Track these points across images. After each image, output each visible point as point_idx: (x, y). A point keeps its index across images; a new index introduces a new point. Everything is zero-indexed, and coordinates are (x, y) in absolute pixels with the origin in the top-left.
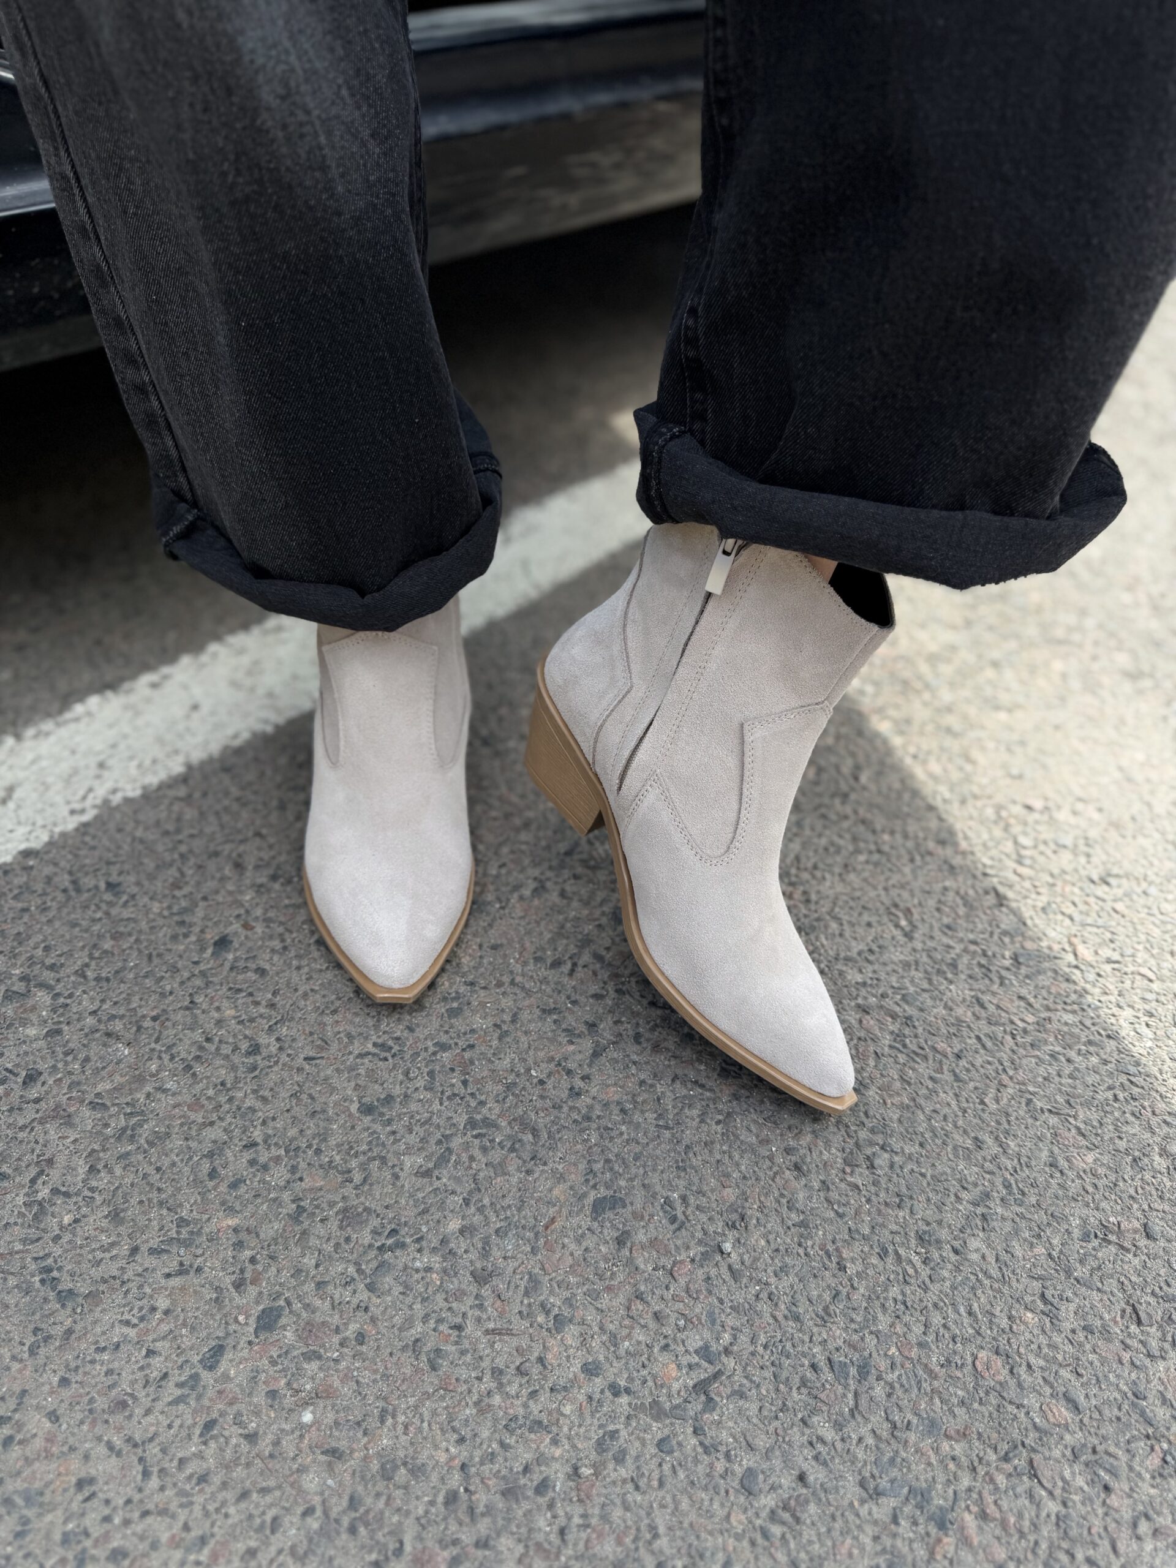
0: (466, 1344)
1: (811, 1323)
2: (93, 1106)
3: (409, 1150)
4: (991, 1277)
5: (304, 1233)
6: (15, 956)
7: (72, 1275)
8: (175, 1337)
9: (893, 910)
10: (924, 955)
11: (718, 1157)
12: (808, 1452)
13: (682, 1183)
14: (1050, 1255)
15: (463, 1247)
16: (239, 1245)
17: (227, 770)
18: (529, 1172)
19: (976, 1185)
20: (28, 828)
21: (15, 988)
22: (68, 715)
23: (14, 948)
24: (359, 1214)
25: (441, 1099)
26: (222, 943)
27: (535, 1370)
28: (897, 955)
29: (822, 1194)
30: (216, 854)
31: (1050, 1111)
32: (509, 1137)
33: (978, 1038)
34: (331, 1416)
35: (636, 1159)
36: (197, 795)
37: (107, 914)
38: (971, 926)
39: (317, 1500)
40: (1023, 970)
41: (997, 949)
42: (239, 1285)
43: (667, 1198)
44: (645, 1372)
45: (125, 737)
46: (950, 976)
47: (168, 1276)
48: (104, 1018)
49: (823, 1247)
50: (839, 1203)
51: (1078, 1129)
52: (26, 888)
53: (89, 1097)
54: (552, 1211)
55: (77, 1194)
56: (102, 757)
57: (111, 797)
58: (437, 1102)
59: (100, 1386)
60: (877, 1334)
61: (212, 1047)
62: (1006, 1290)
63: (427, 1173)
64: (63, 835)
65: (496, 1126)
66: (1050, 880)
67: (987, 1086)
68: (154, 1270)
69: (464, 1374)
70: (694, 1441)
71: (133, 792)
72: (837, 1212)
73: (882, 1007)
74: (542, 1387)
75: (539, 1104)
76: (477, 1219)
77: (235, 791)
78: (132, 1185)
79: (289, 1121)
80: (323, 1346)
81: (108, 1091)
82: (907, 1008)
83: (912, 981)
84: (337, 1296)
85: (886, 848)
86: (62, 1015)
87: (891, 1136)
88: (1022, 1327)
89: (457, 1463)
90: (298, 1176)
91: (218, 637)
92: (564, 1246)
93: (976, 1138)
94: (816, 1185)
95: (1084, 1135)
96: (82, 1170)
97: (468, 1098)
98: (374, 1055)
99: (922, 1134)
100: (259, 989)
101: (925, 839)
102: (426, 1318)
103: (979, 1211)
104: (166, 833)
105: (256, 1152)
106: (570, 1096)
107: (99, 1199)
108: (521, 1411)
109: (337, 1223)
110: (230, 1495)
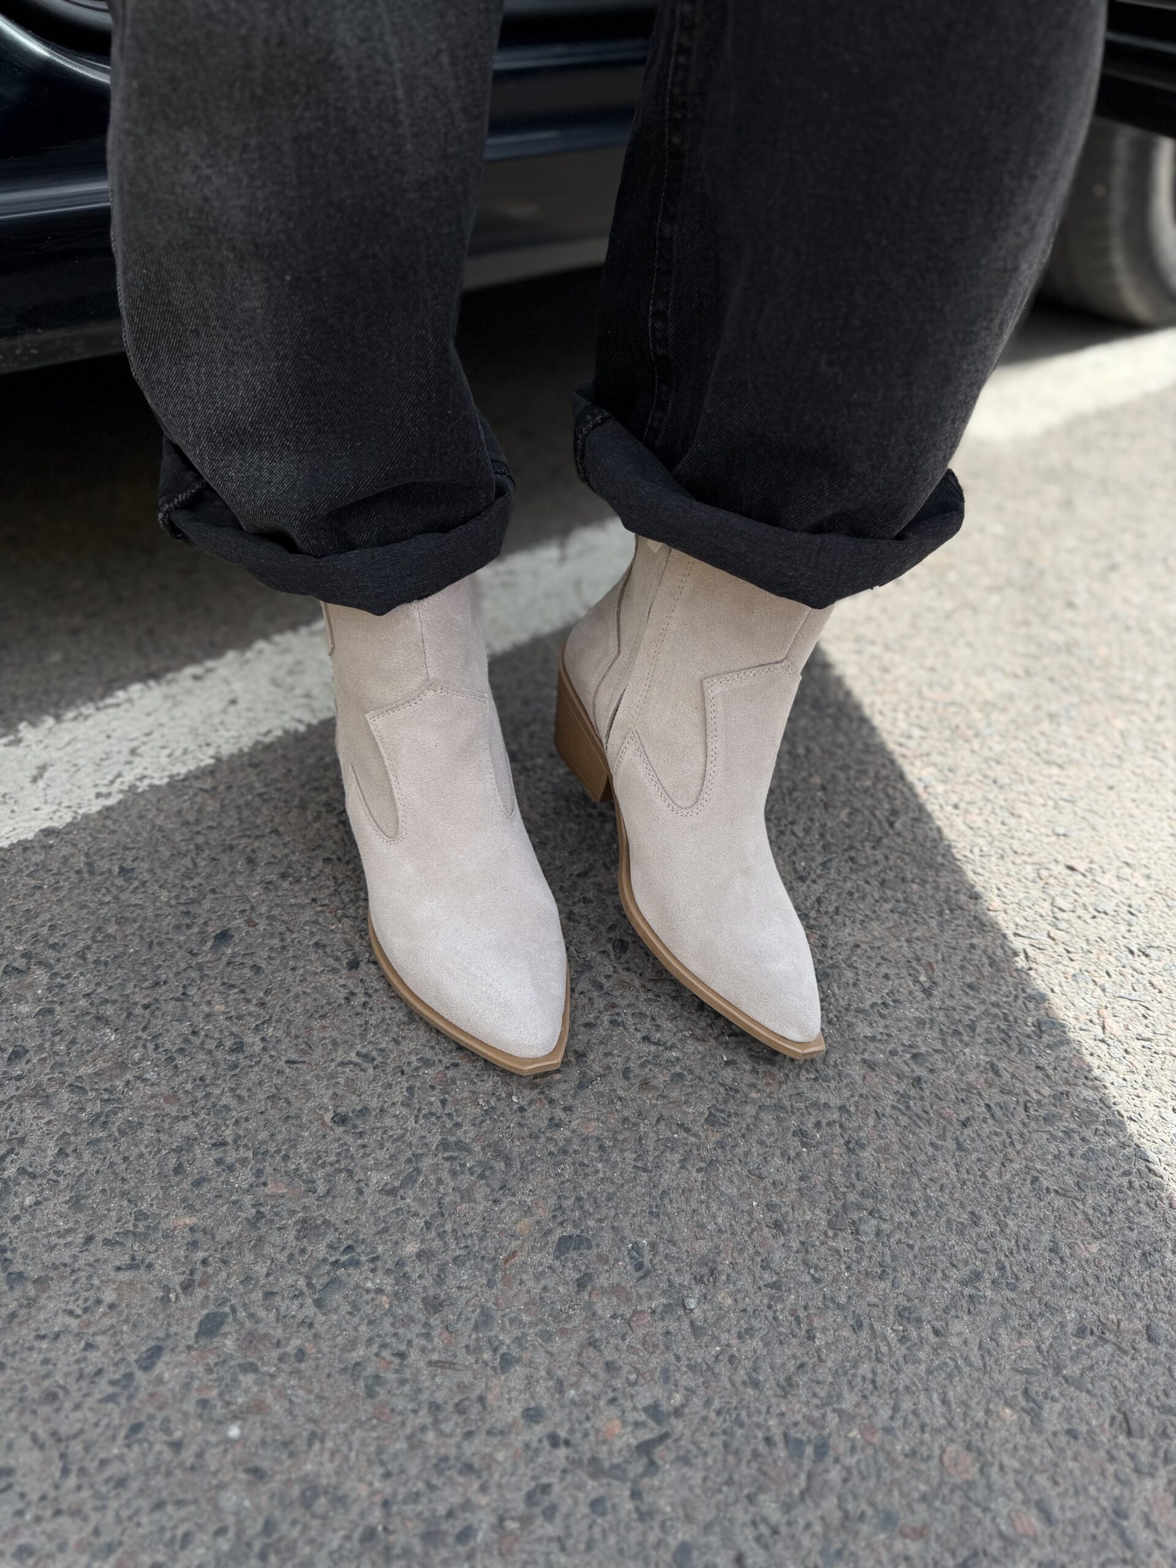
0: (407, 1374)
1: (770, 1393)
2: (73, 1088)
3: (378, 1164)
4: (970, 1365)
5: (260, 1240)
6: (20, 932)
7: (25, 1257)
8: (115, 1334)
9: (914, 964)
10: (941, 1013)
11: (694, 1205)
12: (749, 1532)
13: (653, 1229)
14: (1038, 1348)
15: (419, 1270)
16: (194, 1245)
17: (253, 765)
18: (495, 1202)
19: (966, 1263)
20: (55, 808)
21: (16, 965)
22: (109, 701)
23: (21, 924)
24: (317, 1227)
25: (417, 1117)
26: (223, 937)
27: (476, 1408)
28: (912, 1012)
29: (800, 1256)
30: (231, 848)
31: (1057, 1192)
32: (480, 1163)
33: (988, 1106)
34: (258, 1434)
35: (609, 1199)
36: (222, 788)
37: (116, 898)
38: (995, 987)
39: (230, 1520)
40: (1046, 1038)
41: (1019, 1014)
42: (187, 1287)
43: (636, 1244)
44: (588, 1425)
45: (161, 725)
46: (966, 1038)
47: (119, 1269)
48: (97, 1001)
49: (793, 1312)
50: (816, 1268)
51: (1085, 1214)
52: (43, 866)
53: (70, 1080)
54: (514, 1244)
55: (43, 1176)
56: (135, 744)
57: (138, 783)
58: (412, 1119)
59: (34, 1375)
60: (840, 1412)
61: (197, 1041)
62: (986, 1381)
63: (391, 1192)
64: (86, 816)
65: (469, 1151)
66: (1086, 947)
67: (991, 1159)
68: (106, 1261)
69: (400, 1404)
70: (629, 1506)
71: (160, 780)
72: (813, 1277)
73: (888, 1064)
74: (478, 1428)
75: (516, 1131)
76: (437, 1244)
77: (259, 787)
78: (97, 1172)
79: (262, 1123)
80: (261, 1359)
81: (89, 1075)
82: (915, 1067)
83: (924, 1041)
84: (283, 1309)
85: (915, 898)
86: (57, 994)
87: (882, 1201)
88: (998, 1424)
89: (378, 1499)
90: (262, 1180)
91: (266, 636)
92: (521, 1282)
93: (972, 1213)
94: (795, 1245)
95: (1091, 1222)
96: (52, 1151)
97: (445, 1118)
98: (356, 1065)
99: (915, 1203)
100: (252, 987)
101: (956, 892)
102: (370, 1341)
103: (967, 1291)
104: (187, 823)
105: (225, 1152)
106: (549, 1127)
107: (63, 1182)
108: (453, 1452)
109: (294, 1233)
110: (144, 1503)
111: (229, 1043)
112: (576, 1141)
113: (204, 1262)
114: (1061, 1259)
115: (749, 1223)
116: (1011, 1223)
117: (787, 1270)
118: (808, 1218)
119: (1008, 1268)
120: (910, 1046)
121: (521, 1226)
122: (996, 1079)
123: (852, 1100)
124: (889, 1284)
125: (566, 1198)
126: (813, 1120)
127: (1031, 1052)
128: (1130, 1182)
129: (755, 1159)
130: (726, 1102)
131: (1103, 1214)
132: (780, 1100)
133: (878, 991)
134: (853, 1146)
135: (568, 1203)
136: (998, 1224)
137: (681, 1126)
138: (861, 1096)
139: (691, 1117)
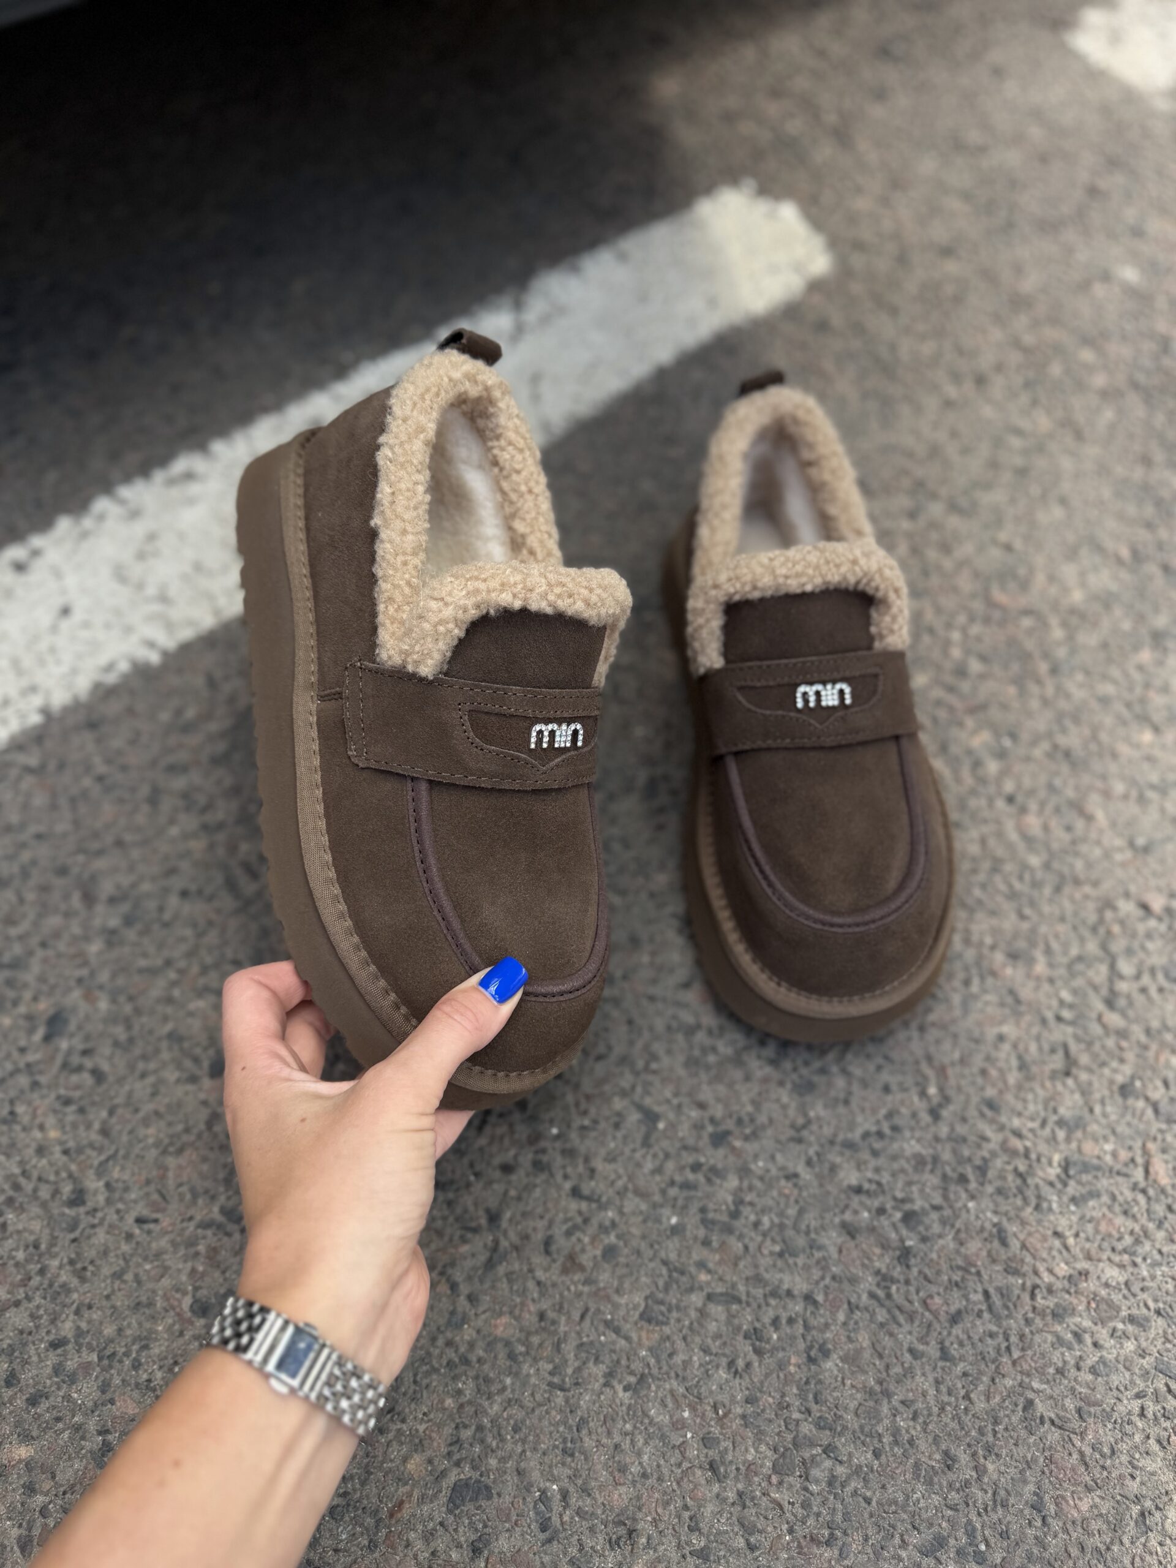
111: (67, 1189)
112: (481, 1344)
113: (44, 1512)
114: (1044, 1519)
115: (679, 1465)
116: (991, 1467)
117: (719, 1533)
118: (750, 1458)
119: (979, 1535)
120: (903, 1201)
121: (411, 1466)
122: (1002, 1250)
123: (822, 1285)
124: (836, 1552)
125: (466, 1427)
126: (771, 1313)
127: (1050, 1209)
128: (1142, 1408)
129: (696, 1371)
130: (667, 1288)
131: (1103, 1456)
132: (734, 1286)
133: (874, 1111)
134: (816, 1354)
135: (467, 1434)
136: (976, 1468)
137: (607, 1324)
138: (834, 1278)
139: (622, 1312)
